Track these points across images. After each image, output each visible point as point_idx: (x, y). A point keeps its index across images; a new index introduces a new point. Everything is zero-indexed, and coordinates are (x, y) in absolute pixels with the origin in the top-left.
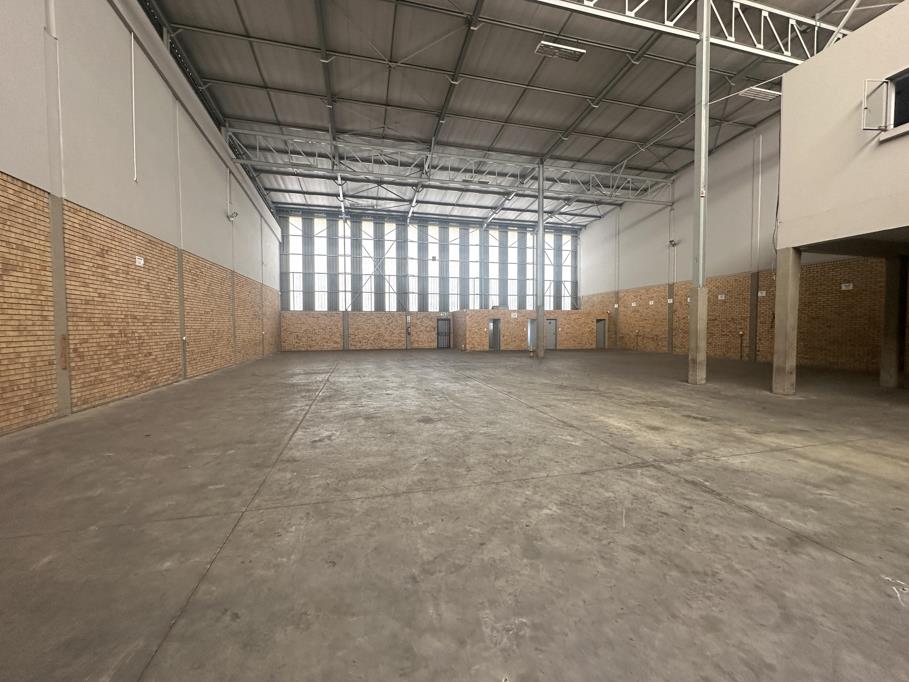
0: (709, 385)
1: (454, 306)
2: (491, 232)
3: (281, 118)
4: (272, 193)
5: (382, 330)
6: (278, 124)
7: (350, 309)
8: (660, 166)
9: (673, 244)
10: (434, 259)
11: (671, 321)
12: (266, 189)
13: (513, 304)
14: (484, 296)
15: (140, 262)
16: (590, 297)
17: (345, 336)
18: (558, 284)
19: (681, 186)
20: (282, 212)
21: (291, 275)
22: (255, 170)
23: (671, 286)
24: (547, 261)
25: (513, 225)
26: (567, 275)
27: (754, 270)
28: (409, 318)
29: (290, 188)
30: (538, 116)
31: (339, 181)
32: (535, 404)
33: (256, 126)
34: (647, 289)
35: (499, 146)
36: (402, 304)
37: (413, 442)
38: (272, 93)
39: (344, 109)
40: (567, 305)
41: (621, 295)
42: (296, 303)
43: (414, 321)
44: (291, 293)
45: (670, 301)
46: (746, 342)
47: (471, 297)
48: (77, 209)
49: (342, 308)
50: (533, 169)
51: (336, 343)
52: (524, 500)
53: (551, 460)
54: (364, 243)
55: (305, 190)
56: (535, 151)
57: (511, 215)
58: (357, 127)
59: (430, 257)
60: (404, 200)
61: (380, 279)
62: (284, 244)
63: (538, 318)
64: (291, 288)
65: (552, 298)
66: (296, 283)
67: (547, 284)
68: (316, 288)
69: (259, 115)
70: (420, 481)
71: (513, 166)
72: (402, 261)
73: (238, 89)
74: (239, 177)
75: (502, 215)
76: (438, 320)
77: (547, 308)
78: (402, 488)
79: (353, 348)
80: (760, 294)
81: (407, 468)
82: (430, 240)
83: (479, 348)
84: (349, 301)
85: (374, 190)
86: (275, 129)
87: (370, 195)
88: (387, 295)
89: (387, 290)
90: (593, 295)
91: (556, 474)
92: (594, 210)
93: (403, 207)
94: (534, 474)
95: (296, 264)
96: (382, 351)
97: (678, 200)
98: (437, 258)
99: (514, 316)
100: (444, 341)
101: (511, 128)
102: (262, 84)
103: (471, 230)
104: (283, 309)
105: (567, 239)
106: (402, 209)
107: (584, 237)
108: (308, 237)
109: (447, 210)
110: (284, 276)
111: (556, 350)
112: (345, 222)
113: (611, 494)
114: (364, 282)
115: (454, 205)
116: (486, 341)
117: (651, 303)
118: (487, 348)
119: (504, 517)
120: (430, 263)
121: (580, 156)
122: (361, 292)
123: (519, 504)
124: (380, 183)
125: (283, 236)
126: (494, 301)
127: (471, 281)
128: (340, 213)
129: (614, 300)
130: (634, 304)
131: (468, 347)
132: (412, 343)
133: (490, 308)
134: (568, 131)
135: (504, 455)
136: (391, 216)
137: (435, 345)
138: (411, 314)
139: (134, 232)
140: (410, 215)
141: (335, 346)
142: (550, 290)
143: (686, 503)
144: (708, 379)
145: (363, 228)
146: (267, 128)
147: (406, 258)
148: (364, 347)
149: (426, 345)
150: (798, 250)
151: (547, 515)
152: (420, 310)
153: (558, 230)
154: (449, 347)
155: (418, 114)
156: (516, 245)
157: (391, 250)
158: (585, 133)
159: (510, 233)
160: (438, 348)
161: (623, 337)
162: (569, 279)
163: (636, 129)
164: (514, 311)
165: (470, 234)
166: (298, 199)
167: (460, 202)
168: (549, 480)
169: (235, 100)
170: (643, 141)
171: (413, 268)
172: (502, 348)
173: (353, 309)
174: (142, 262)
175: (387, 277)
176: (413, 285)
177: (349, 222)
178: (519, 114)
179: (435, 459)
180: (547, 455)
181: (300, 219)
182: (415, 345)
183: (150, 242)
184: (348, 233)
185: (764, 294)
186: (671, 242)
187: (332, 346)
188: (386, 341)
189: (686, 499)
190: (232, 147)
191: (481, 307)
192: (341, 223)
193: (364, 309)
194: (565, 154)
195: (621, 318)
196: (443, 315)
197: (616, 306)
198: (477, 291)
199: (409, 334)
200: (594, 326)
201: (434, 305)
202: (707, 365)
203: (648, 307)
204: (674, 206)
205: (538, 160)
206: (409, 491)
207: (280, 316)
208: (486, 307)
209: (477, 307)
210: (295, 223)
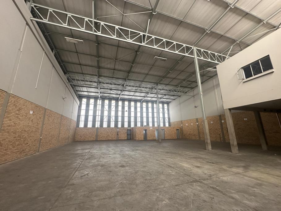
0: (212, 150)
1: (132, 125)
2: (143, 103)
3: (83, 72)
4: (78, 92)
5: (109, 133)
6: (83, 74)
7: (99, 127)
8: (189, 86)
9: (196, 107)
10: (126, 111)
11: (198, 129)
12: (76, 91)
13: (151, 125)
14: (142, 122)
15: (31, 112)
16: (174, 122)
17: (97, 136)
18: (164, 118)
19: (195, 91)
20: (80, 97)
21: (81, 116)
22: (74, 85)
23: (197, 119)
24: (160, 112)
25: (150, 102)
26: (166, 116)
27: (219, 114)
28: (118, 130)
29: (84, 90)
30: (155, 73)
31: (99, 89)
32: (159, 159)
33: (76, 74)
34: (190, 120)
35: (145, 80)
36: (116, 125)
37: (117, 175)
38: (82, 66)
39: (102, 70)
40: (167, 125)
41: (183, 122)
42: (82, 125)
43: (120, 130)
44: (80, 122)
45: (197, 123)
46: (221, 136)
47: (138, 123)
48: (14, 96)
49: (96, 126)
50: (155, 87)
51: (93, 138)
52: (156, 198)
53: (165, 180)
54: (105, 106)
55: (88, 91)
56: (155, 82)
57: (149, 99)
58: (105, 75)
59: (125, 111)
60: (118, 94)
61: (109, 117)
62: (80, 107)
63: (158, 129)
64: (81, 120)
65: (162, 123)
66: (82, 118)
67: (161, 118)
68: (89, 120)
69: (77, 71)
70: (119, 191)
71: (149, 86)
72: (117, 111)
73: (72, 65)
74: (69, 87)
75: (146, 98)
76: (128, 130)
77: (161, 126)
78: (113, 195)
79: (99, 140)
80: (222, 122)
81: (115, 186)
82: (125, 105)
83: (141, 139)
84: (99, 124)
85: (109, 91)
86: (82, 75)
87: (108, 93)
88: (111, 122)
89: (111, 121)
90: (175, 122)
91: (167, 186)
92: (172, 98)
93: (118, 96)
94: (159, 187)
95: (83, 113)
96: (109, 140)
97: (195, 95)
99: (151, 128)
100: (129, 137)
101: (148, 76)
102: (79, 64)
104: (77, 127)
105: (166, 105)
106: (117, 97)
107: (170, 105)
108: (88, 105)
109: (130, 97)
110: (79, 116)
111: (165, 139)
112: (100, 100)
113: (186, 194)
114: (104, 118)
115: (132, 96)
116: (143, 137)
117: (192, 124)
118: (143, 139)
119: (149, 206)
120: (125, 112)
121: (167, 83)
122: (103, 121)
123: (155, 200)
124: (111, 89)
125: (80, 104)
126: (145, 124)
127: (138, 118)
128: (99, 98)
129: (181, 123)
130: (187, 125)
131: (137, 139)
132: (118, 138)
133: (144, 126)
134: (164, 77)
135: (149, 179)
136: (114, 99)
137: (126, 138)
138: (119, 128)
139: (32, 103)
140: (120, 98)
141: (93, 139)
142: (162, 120)
143: (212, 196)
144: (212, 148)
145: (105, 102)
146: (79, 74)
147: (118, 111)
148: (102, 139)
149: (123, 138)
150: (230, 109)
151: (164, 204)
152: (121, 127)
153: (163, 103)
154: (131, 139)
155: (123, 72)
156: (151, 107)
157: (113, 108)
158: (168, 78)
159: (149, 104)
160: (127, 139)
161: (184, 135)
162: (167, 117)
163: (182, 77)
164: (151, 127)
165: (137, 104)
166: (86, 93)
167: (135, 95)
168: (165, 189)
169: (71, 67)
170: (184, 80)
171: (120, 114)
172: (148, 139)
173: (100, 127)
174: (32, 112)
175: (112, 117)
176: (120, 119)
177: (101, 100)
178: (150, 73)
179: (125, 182)
180: (164, 178)
181: (86, 99)
182: (120, 139)
183: (36, 106)
184: (100, 103)
185: (223, 121)
186: (195, 106)
187: (92, 139)
188: (110, 137)
189: (211, 194)
190: (68, 79)
191: (141, 126)
192: (98, 100)
193: (104, 127)
194: (163, 83)
195: (184, 128)
196: (129, 128)
197: (182, 125)
198: (140, 121)
199: (118, 135)
200: (176, 131)
201: (126, 125)
202: (211, 144)
203: (191, 125)
204: (195, 97)
205: (156, 84)
206: (115, 196)
207: (76, 129)
208: (143, 126)
209: (140, 126)
210: (84, 101)
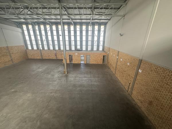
1: (68, 48)
2: (77, 26)
5: (50, 54)
9: (121, 35)
11: (116, 64)
14: (76, 46)
20: (21, 24)
23: (118, 52)
34: (114, 50)
40: (101, 49)
41: (110, 49)
42: (30, 48)
43: (57, 52)
44: (28, 45)
45: (117, 57)
46: (130, 87)
47: (72, 46)
51: (39, 57)
54: (42, 31)
62: (23, 33)
65: (96, 46)
68: (33, 44)
79: (44, 58)
80: (139, 71)
82: (59, 29)
88: (50, 46)
89: (50, 44)
95: (27, 38)
97: (126, 14)
98: (61, 35)
103: (71, 26)
104: (27, 49)
105: (102, 27)
108: (28, 30)
110: (25, 41)
117: (114, 55)
127: (72, 41)
130: (111, 54)
132: (57, 58)
138: (56, 50)
145: (41, 27)
149: (61, 58)
152: (59, 49)
156: (85, 30)
165: (71, 27)
171: (55, 38)
173: (43, 49)
175: (49, 41)
176: (56, 43)
177: (37, 26)
185: (141, 72)
188: (51, 57)
193: (45, 49)
195: (109, 57)
197: (109, 52)
199: (56, 55)
201: (62, 48)
203: (113, 57)
204: (125, 17)
210: (24, 27)
